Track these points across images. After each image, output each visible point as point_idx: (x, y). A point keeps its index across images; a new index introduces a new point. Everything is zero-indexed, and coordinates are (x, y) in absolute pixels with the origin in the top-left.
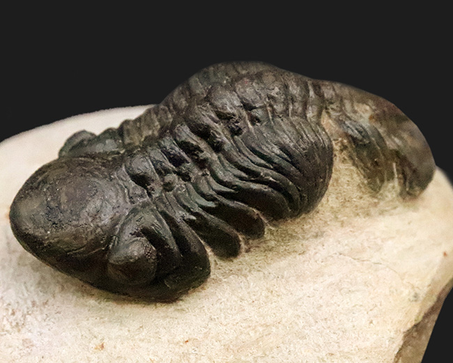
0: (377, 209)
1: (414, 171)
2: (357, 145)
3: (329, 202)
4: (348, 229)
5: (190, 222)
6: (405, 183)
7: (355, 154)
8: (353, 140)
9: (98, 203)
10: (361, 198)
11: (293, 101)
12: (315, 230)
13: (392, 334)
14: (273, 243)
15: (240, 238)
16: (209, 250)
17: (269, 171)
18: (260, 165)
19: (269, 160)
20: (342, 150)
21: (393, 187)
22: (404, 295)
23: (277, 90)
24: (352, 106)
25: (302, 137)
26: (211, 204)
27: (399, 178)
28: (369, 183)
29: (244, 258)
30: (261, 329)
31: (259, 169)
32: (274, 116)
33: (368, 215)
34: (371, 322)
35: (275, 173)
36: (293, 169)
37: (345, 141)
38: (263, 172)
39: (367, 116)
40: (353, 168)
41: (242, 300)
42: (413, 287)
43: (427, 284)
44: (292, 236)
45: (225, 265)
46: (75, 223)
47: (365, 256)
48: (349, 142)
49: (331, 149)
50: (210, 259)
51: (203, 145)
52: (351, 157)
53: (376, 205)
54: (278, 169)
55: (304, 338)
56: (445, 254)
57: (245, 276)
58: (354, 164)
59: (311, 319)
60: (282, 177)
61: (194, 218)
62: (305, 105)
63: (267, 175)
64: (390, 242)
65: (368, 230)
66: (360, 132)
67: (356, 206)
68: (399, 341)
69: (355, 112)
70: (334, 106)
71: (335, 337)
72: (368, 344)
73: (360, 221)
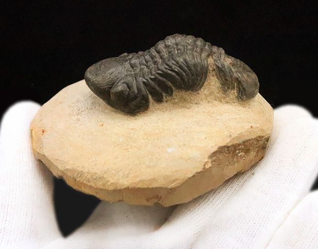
0: (225, 100)
1: (244, 89)
2: (219, 70)
3: (204, 91)
4: (211, 104)
5: (144, 83)
6: (239, 92)
7: (218, 73)
8: (218, 67)
9: (114, 70)
10: (218, 93)
11: (197, 47)
12: (196, 101)
13: (213, 145)
14: (177, 100)
15: (164, 94)
16: (150, 97)
17: (176, 67)
18: (173, 64)
19: (177, 63)
20: (212, 71)
21: (234, 93)
22: (225, 133)
23: (191, 41)
24: (225, 58)
25: (194, 59)
26: (153, 77)
27: (237, 90)
28: (222, 87)
29: (164, 104)
30: (161, 130)
31: (173, 65)
32: (187, 50)
33: (220, 101)
34: (206, 138)
35: (179, 68)
36: (186, 68)
37: (215, 67)
38: (174, 67)
39: (229, 62)
40: (217, 79)
41: (159, 119)
42: (230, 132)
43: (238, 133)
44: (185, 100)
45: (157, 106)
46: (103, 75)
47: (214, 115)
48: (216, 68)
49: (207, 68)
50: (150, 100)
51: (157, 55)
52: (216, 74)
53: (224, 98)
54: (180, 67)
55: (176, 136)
56: (252, 127)
57: (164, 112)
58: (217, 78)
59: (182, 131)
60: (180, 70)
61: (146, 81)
62: (202, 50)
63: (175, 68)
64: (227, 114)
65: (219, 107)
66: (222, 65)
67: (216, 96)
68: (215, 149)
69: (224, 60)
70: (215, 55)
71: (188, 139)
72: (201, 145)
73: (216, 103)
